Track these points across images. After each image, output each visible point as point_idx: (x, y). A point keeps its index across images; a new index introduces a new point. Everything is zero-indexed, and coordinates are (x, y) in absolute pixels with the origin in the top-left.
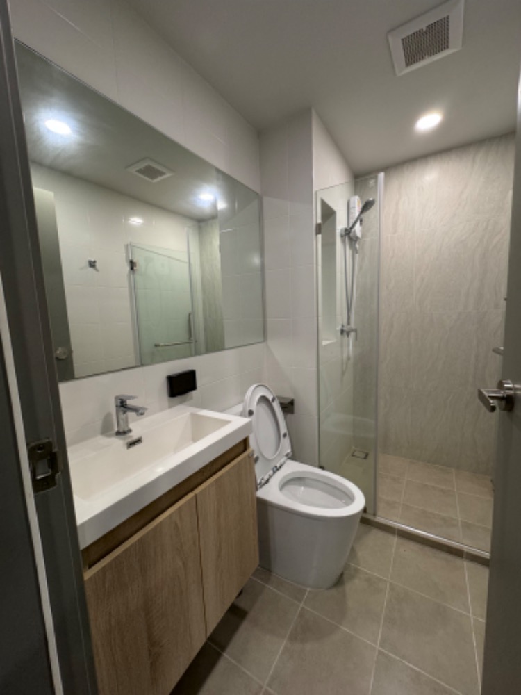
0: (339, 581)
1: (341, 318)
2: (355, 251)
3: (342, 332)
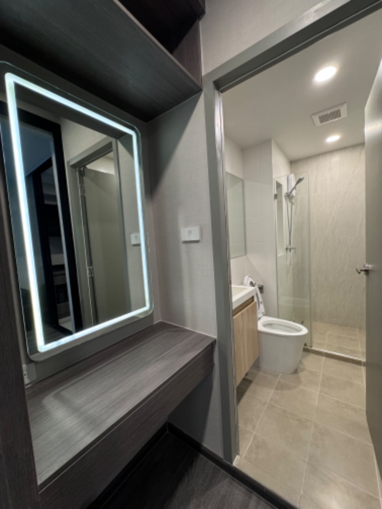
1: (286, 242)
2: (292, 204)
3: (287, 249)
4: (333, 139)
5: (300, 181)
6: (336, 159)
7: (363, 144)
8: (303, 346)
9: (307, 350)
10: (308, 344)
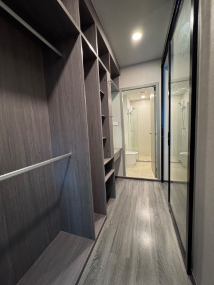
0: (135, 165)
2: (131, 116)
3: (130, 131)
4: (143, 97)
5: (134, 108)
6: (144, 102)
7: (149, 99)
8: (136, 160)
9: (137, 161)
10: (138, 159)
